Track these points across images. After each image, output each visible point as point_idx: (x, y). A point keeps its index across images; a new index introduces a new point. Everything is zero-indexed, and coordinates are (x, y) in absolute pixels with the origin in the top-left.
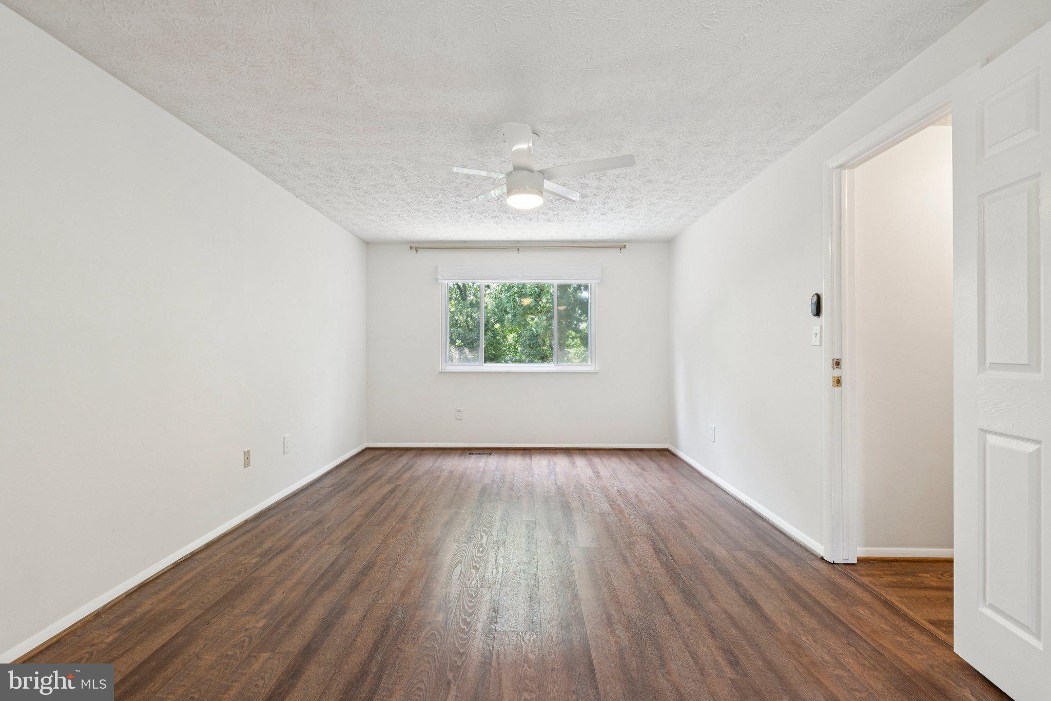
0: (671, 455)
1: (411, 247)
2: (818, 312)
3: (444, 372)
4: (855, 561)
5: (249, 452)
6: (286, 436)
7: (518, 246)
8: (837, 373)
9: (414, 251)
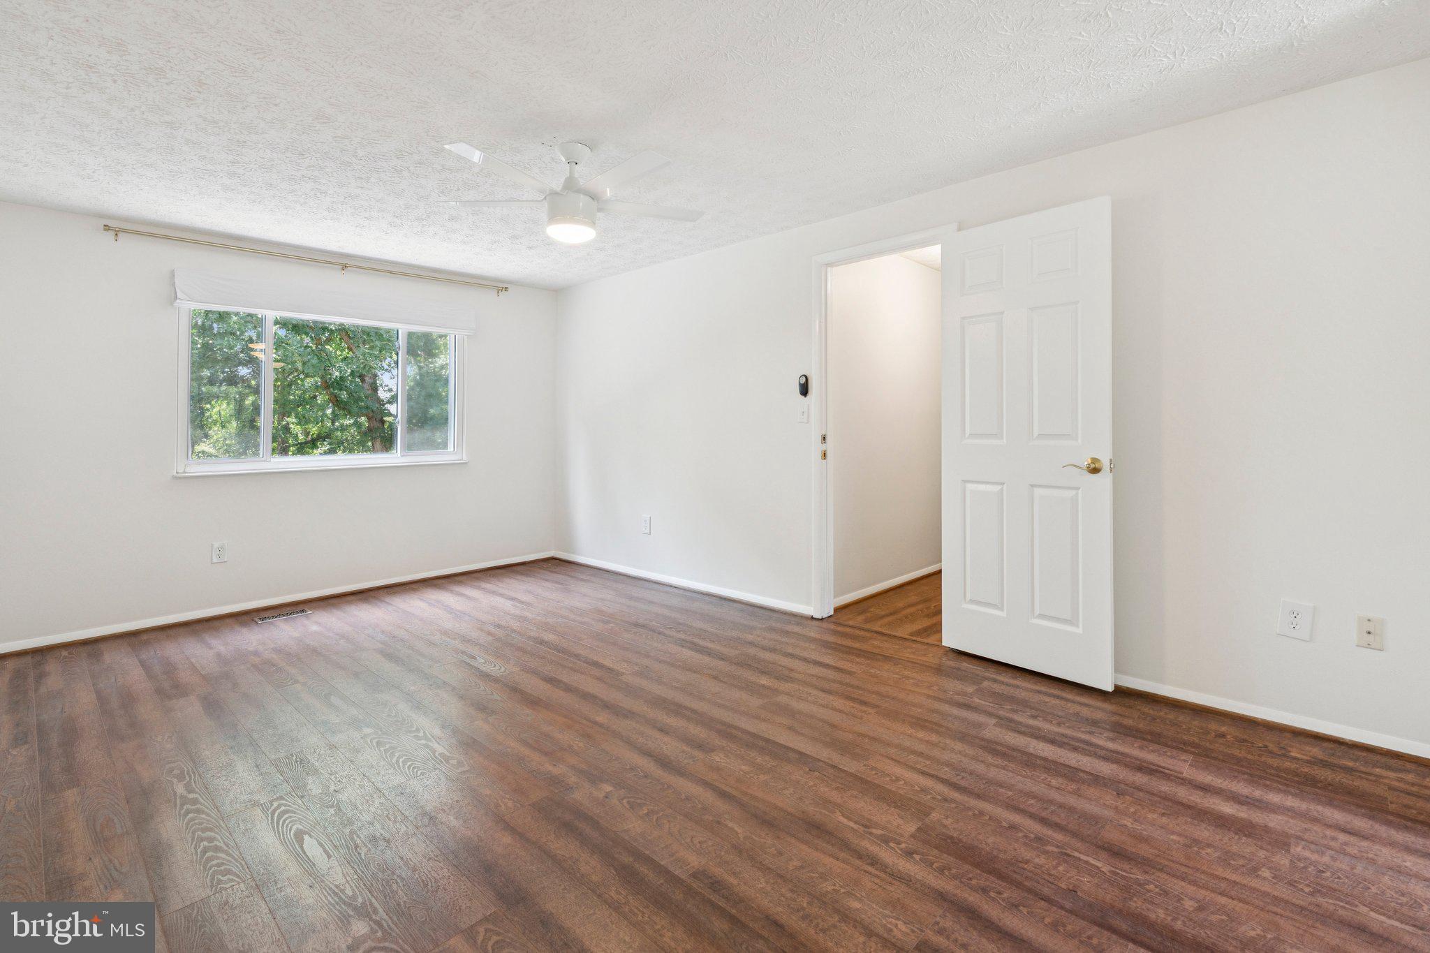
0: (567, 564)
1: (106, 227)
2: (804, 390)
3: (185, 477)
4: (832, 613)
8: (823, 447)
9: (111, 235)
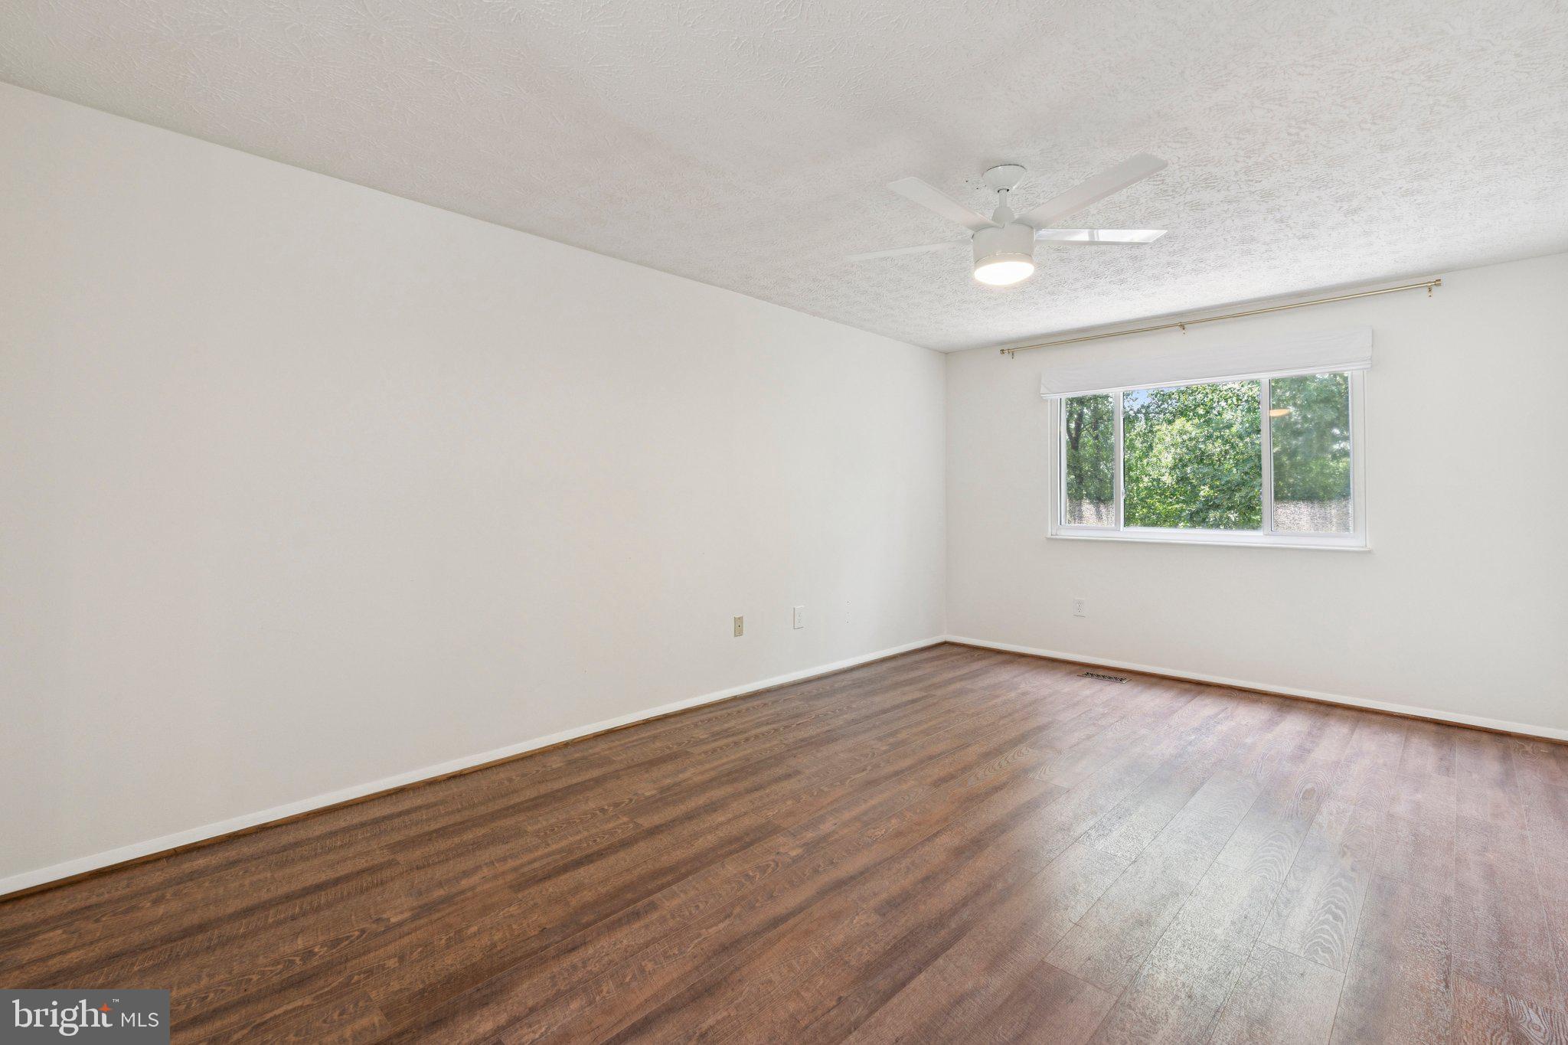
1: (1002, 351)
3: (1056, 539)
5: (741, 619)
6: (796, 607)
7: (1181, 322)
9: (1007, 357)
